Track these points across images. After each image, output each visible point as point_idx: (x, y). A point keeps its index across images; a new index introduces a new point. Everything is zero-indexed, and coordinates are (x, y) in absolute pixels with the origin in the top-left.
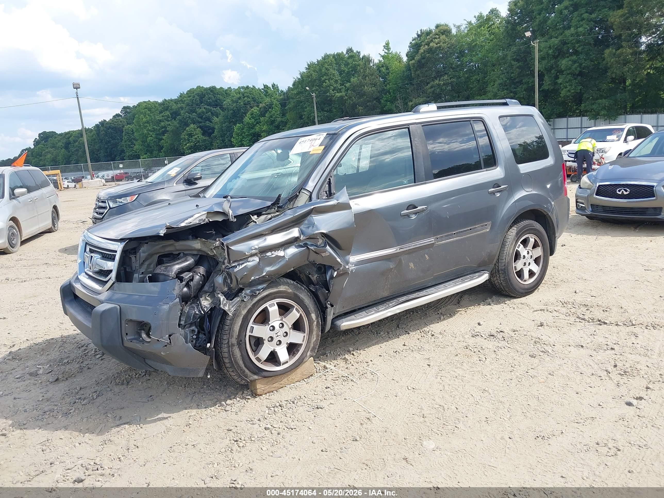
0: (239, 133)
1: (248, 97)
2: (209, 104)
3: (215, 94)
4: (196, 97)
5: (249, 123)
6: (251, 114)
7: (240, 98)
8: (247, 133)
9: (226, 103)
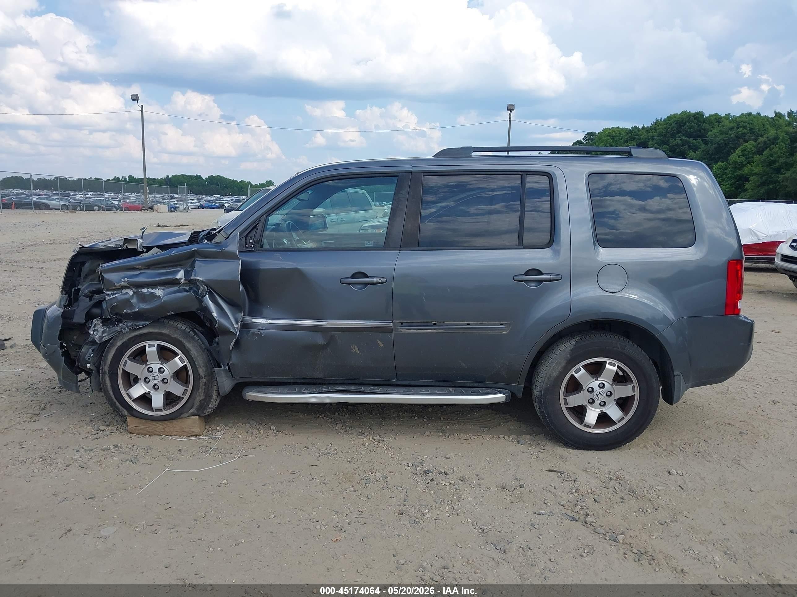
0: (719, 174)
1: (744, 127)
2: (690, 136)
3: (701, 122)
4: (674, 125)
5: (736, 162)
6: (743, 151)
7: (732, 129)
8: (730, 175)
9: (711, 134)
